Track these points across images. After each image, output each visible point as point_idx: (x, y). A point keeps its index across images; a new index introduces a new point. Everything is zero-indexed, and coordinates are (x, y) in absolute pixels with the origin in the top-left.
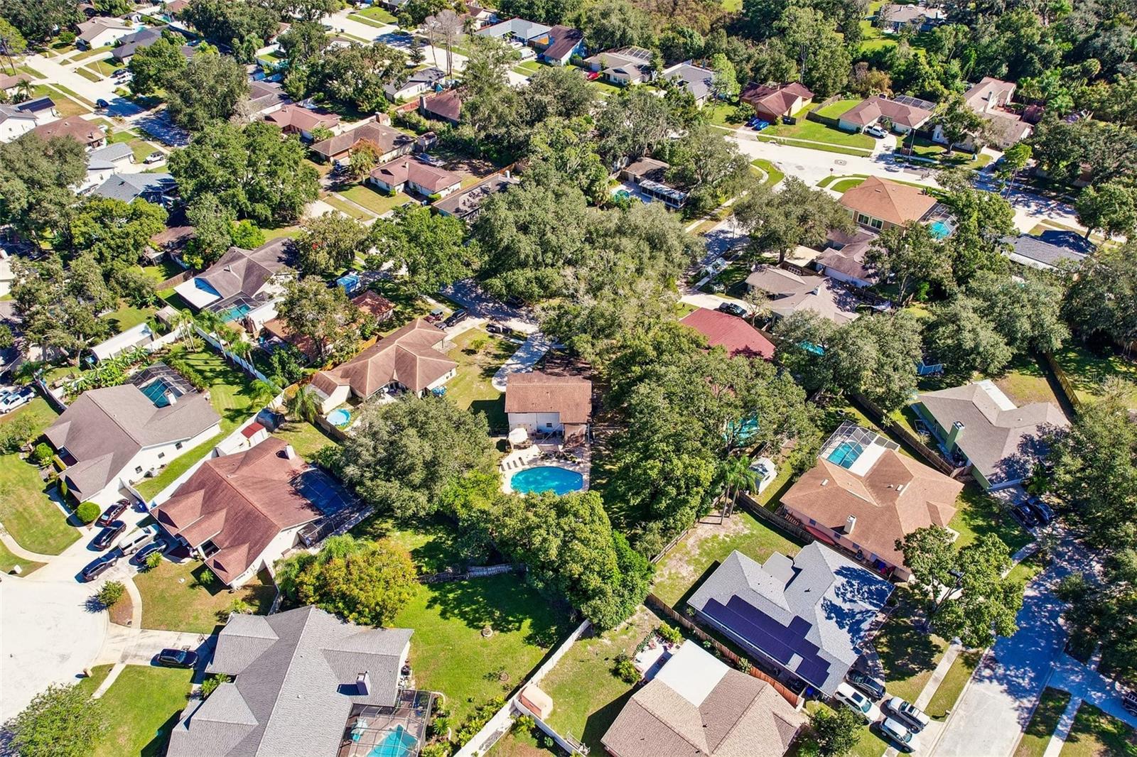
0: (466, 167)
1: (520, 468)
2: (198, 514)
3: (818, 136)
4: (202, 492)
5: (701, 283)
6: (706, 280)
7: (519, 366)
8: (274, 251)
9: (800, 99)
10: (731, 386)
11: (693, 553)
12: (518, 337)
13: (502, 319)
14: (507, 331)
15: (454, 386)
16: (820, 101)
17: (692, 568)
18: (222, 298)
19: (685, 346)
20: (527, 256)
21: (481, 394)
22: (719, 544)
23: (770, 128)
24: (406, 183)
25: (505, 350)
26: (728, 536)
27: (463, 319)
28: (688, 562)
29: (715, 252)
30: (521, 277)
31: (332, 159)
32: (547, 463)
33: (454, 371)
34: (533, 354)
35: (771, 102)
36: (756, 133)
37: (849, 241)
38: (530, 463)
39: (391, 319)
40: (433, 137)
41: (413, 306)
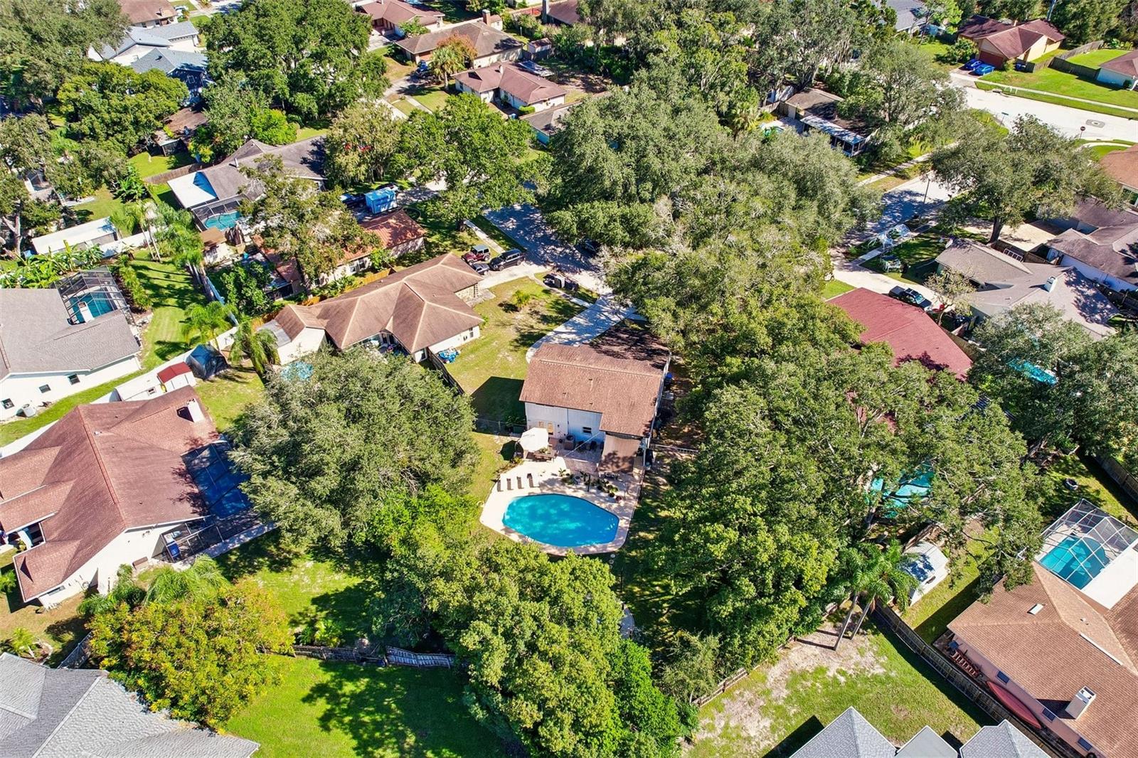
0: (579, 82)
1: (526, 491)
2: (39, 482)
3: (1063, 88)
4: (55, 451)
5: (867, 257)
6: (875, 253)
7: (572, 337)
8: (300, 150)
9: (1044, 39)
10: (891, 414)
11: (774, 694)
12: (584, 297)
13: (568, 270)
14: (571, 287)
15: (472, 352)
16: (1071, 48)
17: (767, 723)
18: (217, 199)
19: (821, 336)
20: (614, 183)
21: (506, 369)
22: (826, 685)
23: (995, 74)
24: (497, 91)
25: (560, 312)
26: (843, 673)
27: (515, 263)
28: (764, 711)
29: (894, 218)
30: (601, 213)
31: (418, 59)
32: (569, 491)
33: (476, 330)
34: (598, 323)
35: (1003, 39)
36: (975, 79)
37: (1104, 222)
38: (542, 485)
39: (419, 251)
40: (546, 44)
41: (454, 237)
